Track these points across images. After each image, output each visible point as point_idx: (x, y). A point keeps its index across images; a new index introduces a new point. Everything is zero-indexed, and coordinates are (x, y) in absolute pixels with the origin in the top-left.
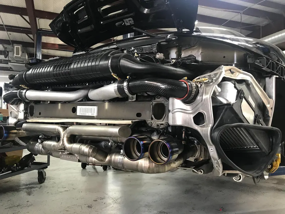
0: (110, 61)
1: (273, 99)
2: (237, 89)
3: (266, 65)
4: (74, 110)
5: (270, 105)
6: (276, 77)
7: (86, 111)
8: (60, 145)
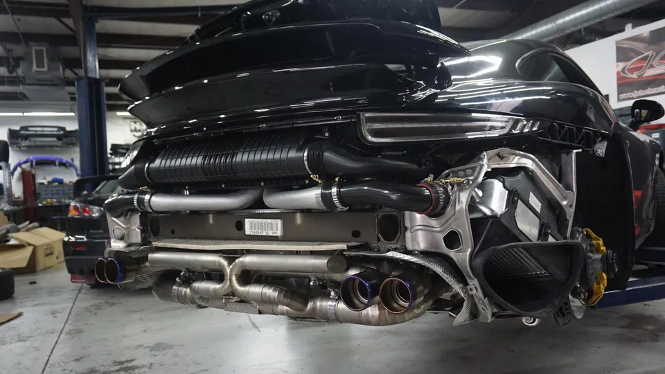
0: (306, 154)
1: (573, 191)
2: (507, 190)
3: (559, 136)
4: (240, 226)
5: (568, 202)
6: (576, 153)
7: (261, 227)
8: (226, 287)
